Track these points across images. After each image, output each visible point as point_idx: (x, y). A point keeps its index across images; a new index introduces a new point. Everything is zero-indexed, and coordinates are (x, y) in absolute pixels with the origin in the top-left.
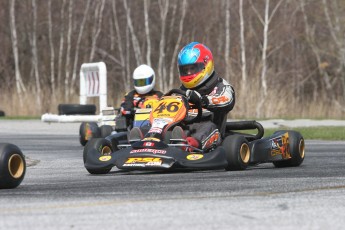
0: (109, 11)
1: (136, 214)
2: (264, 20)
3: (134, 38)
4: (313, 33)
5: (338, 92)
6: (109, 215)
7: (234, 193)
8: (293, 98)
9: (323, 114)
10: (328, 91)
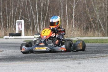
0: (25, 4)
1: (33, 66)
2: (73, 6)
3: (33, 12)
4: (89, 10)
5: (97, 28)
6: (25, 66)
7: (64, 59)
8: (83, 31)
9: (92, 35)
10: (93, 28)
